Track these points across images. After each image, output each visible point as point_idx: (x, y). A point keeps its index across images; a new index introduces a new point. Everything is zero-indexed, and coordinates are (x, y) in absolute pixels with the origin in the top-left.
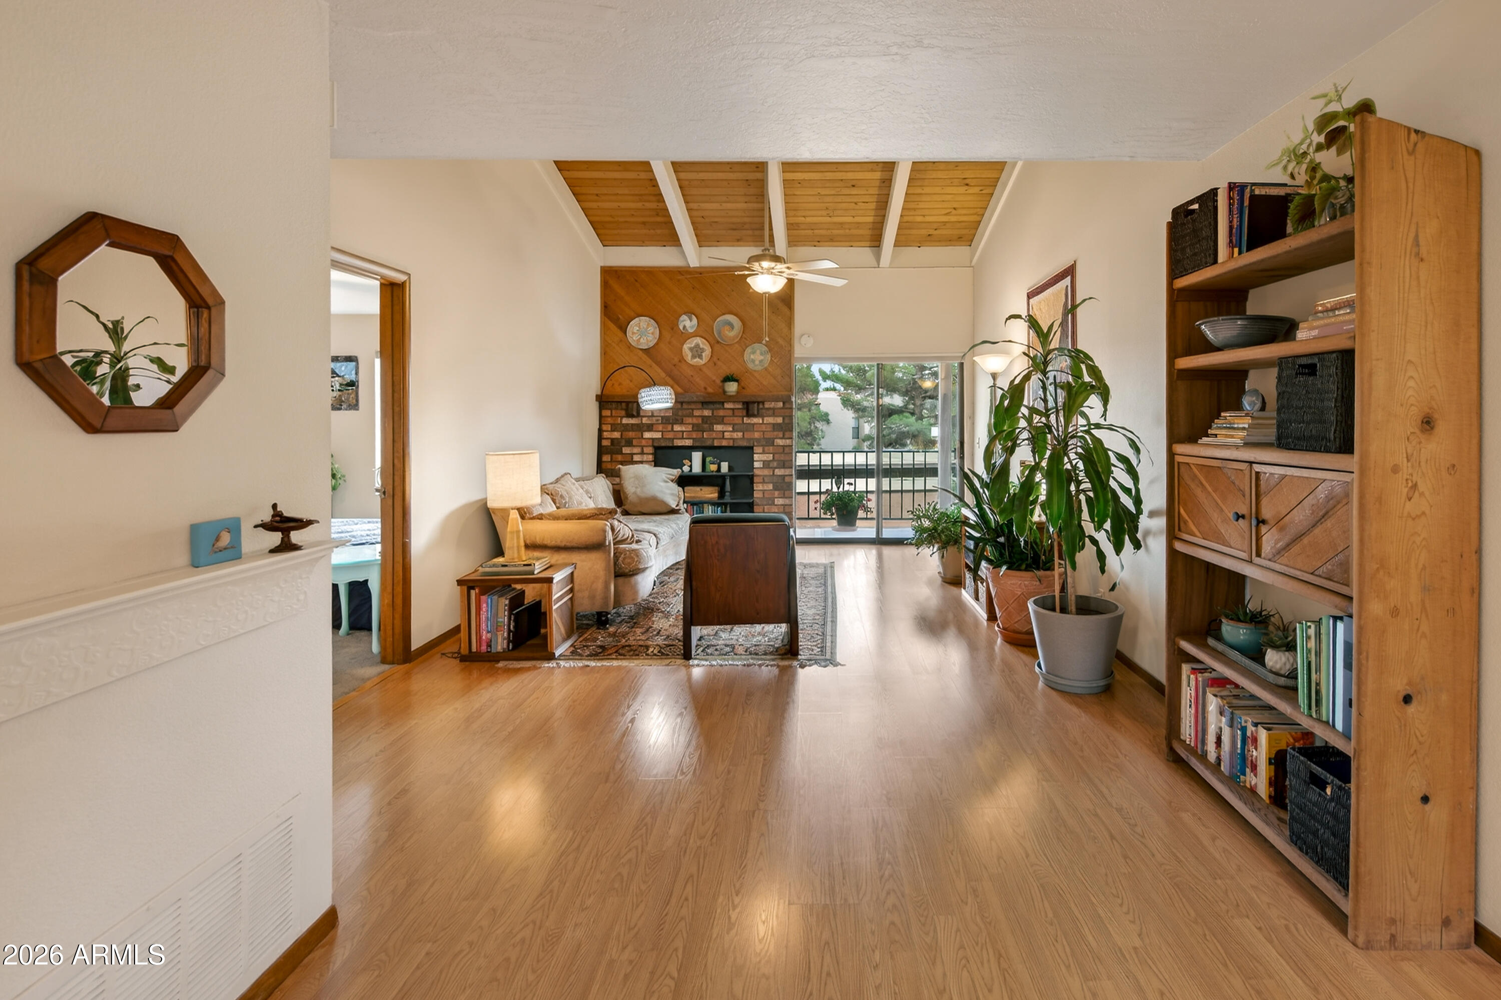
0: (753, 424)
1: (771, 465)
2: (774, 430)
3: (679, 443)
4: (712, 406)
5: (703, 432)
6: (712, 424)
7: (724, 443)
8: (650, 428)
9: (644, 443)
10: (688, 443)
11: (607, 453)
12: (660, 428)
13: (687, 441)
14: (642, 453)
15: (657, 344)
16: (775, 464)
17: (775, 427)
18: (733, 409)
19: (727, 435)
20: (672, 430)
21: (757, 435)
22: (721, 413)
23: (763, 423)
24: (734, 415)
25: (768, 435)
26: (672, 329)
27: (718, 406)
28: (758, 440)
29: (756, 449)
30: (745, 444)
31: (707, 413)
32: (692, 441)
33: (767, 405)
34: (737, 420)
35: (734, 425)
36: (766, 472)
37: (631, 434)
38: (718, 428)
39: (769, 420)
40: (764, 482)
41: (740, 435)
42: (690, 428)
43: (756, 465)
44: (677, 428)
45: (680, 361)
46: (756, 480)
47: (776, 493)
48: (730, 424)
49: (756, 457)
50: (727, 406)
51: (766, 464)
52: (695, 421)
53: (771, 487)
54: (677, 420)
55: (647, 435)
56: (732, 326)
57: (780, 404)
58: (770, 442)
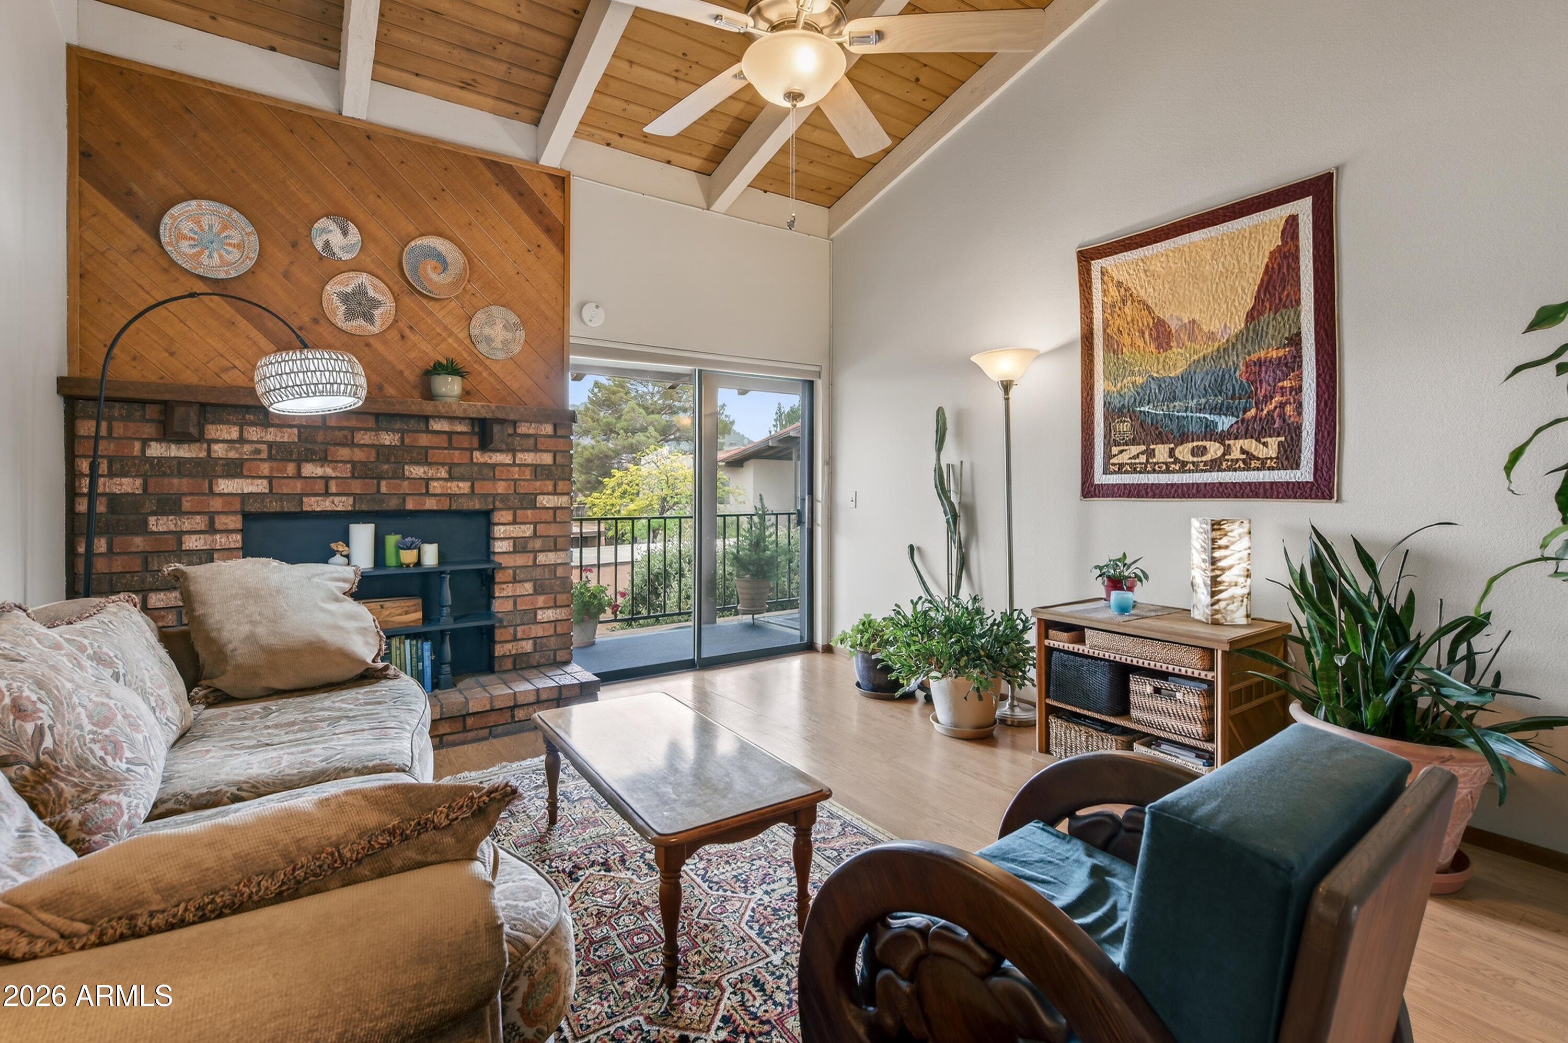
0: (493, 466)
1: (530, 546)
2: (536, 477)
3: (314, 504)
4: (398, 425)
5: (379, 478)
6: (401, 464)
7: (430, 504)
8: (234, 469)
9: (216, 504)
10: (342, 504)
11: (101, 534)
12: (265, 468)
13: (337, 499)
14: (211, 529)
15: (251, 272)
16: (538, 544)
17: (538, 471)
18: (450, 434)
19: (436, 487)
20: (299, 475)
21: (501, 488)
22: (424, 440)
23: (514, 464)
24: (450, 447)
25: (524, 488)
26: (294, 245)
27: (413, 424)
28: (504, 498)
29: (498, 517)
30: (477, 505)
31: (388, 439)
32: (351, 500)
33: (523, 429)
34: (457, 456)
35: (451, 466)
36: (521, 560)
37: (177, 484)
38: (417, 471)
39: (528, 458)
40: (515, 581)
41: (464, 487)
42: (345, 471)
43: (500, 546)
44: (309, 469)
45: (316, 321)
46: (499, 577)
47: (541, 600)
48: (443, 464)
49: (499, 531)
50: (436, 426)
51: (520, 546)
52: (359, 455)
53: (528, 587)
54: (313, 452)
55: (225, 486)
56: (443, 264)
57: (548, 429)
58: (529, 501)
